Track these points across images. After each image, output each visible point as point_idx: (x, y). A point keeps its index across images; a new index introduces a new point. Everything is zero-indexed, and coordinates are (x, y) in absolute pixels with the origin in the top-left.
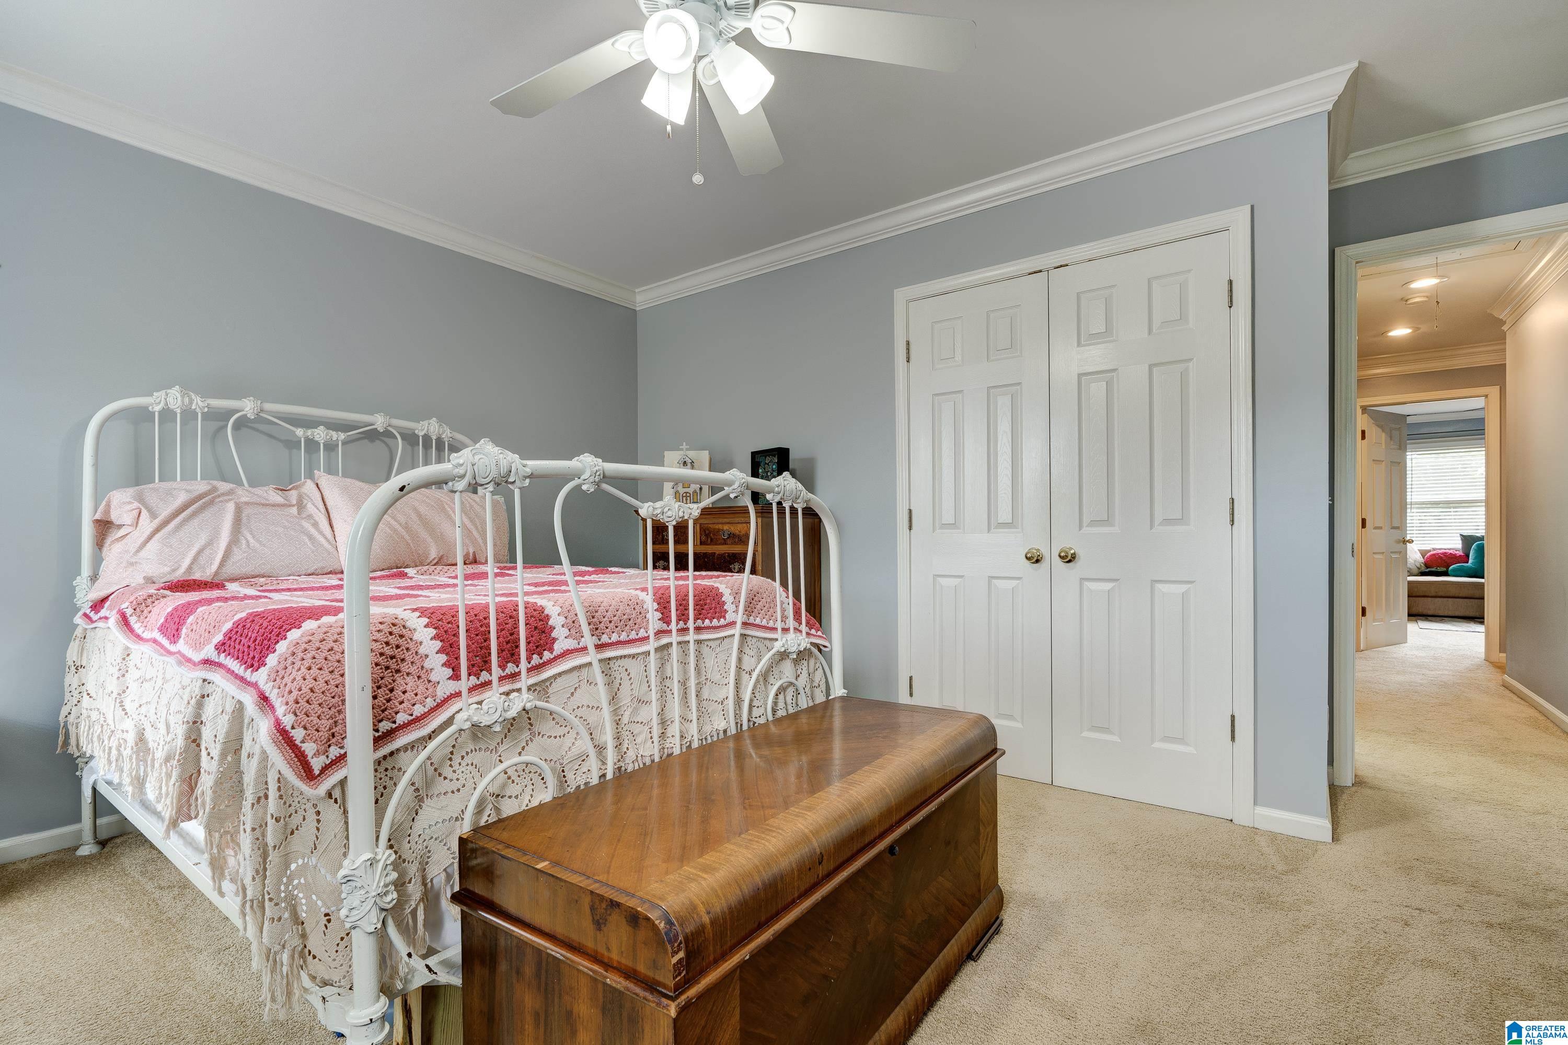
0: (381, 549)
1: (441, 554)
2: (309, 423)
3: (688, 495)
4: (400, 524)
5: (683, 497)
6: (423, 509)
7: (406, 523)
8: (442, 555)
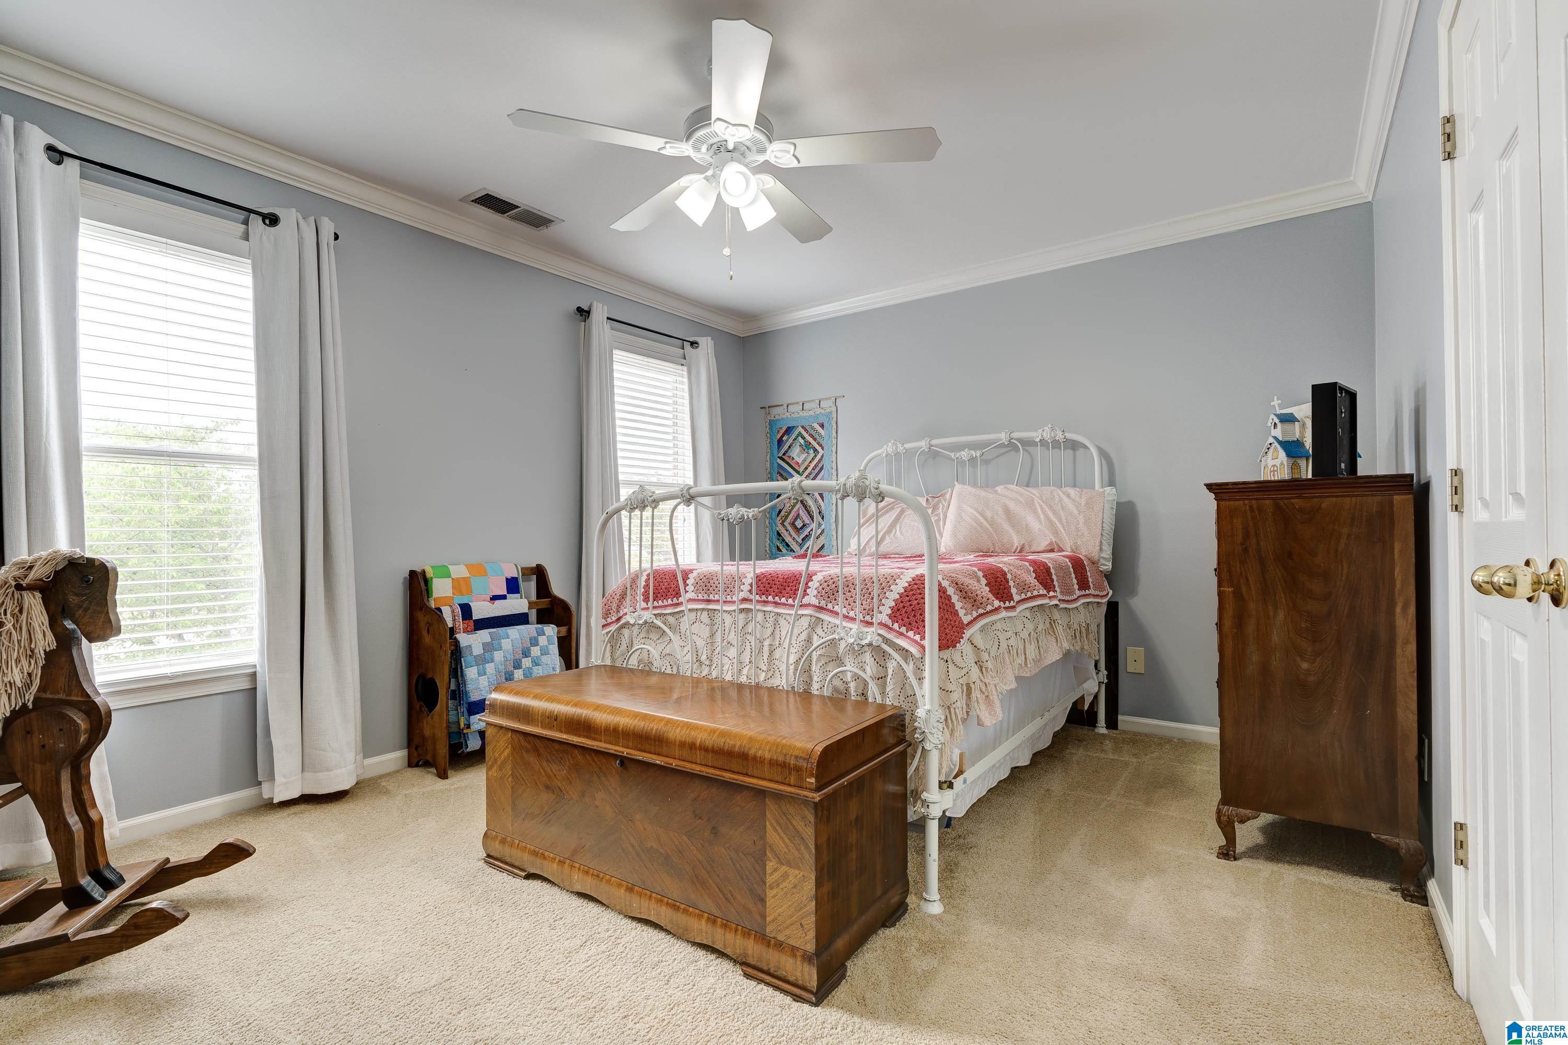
0: (964, 538)
1: (1022, 543)
2: (960, 447)
3: (1275, 468)
4: (986, 519)
5: (1271, 472)
6: (1012, 505)
7: (992, 518)
8: (1024, 544)
